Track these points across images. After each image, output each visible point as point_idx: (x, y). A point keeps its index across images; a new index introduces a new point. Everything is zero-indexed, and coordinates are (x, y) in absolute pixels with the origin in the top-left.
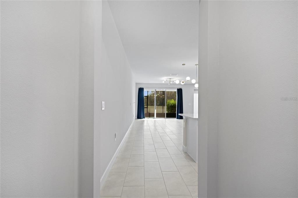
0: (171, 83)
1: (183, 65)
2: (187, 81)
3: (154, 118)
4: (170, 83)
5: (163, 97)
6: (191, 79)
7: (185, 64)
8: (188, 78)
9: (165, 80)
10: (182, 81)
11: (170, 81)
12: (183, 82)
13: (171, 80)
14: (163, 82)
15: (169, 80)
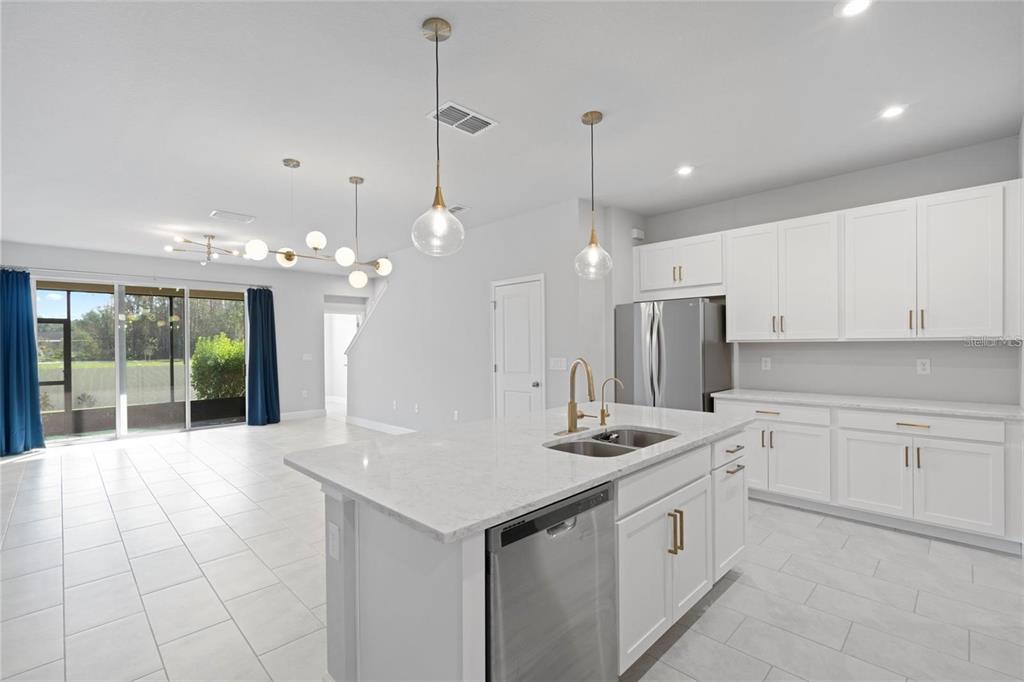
0: (215, 256)
1: (287, 162)
2: (313, 253)
3: (116, 438)
4: (209, 259)
5: (172, 324)
6: (333, 245)
7: (297, 164)
8: (316, 239)
9: (179, 239)
10: (285, 250)
11: (209, 246)
12: (289, 257)
13: (213, 243)
14: (169, 249)
15: (205, 242)
